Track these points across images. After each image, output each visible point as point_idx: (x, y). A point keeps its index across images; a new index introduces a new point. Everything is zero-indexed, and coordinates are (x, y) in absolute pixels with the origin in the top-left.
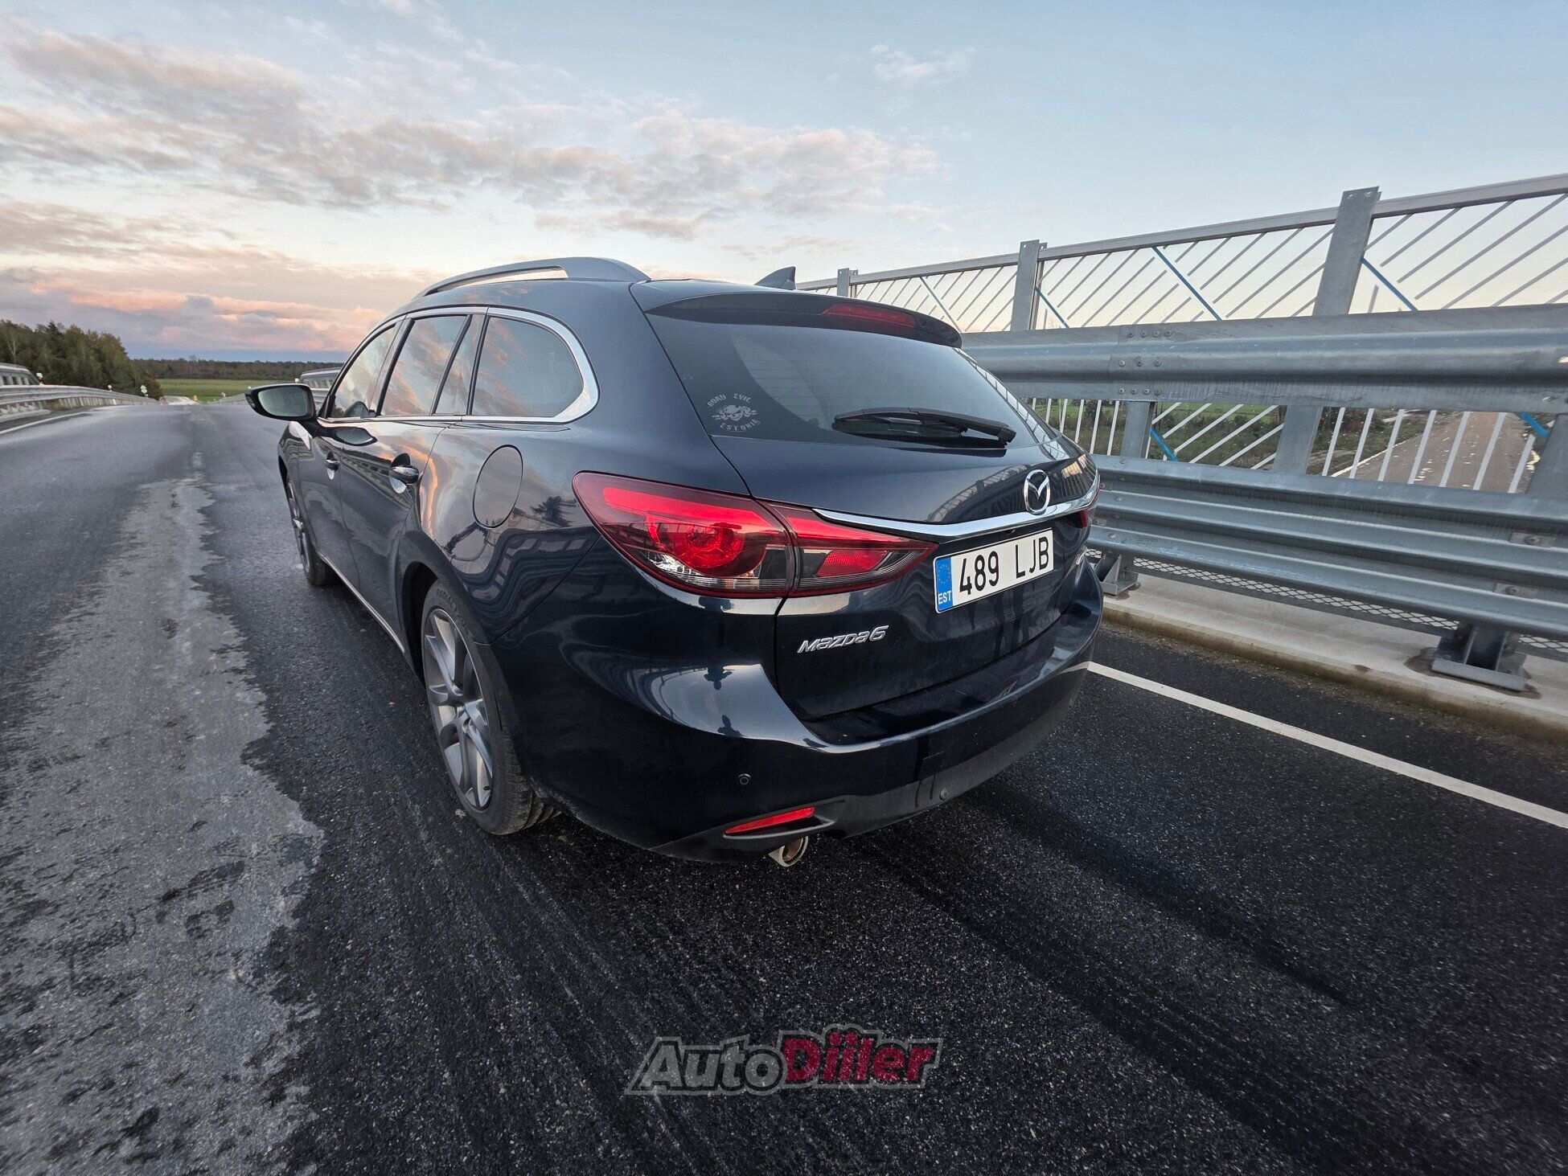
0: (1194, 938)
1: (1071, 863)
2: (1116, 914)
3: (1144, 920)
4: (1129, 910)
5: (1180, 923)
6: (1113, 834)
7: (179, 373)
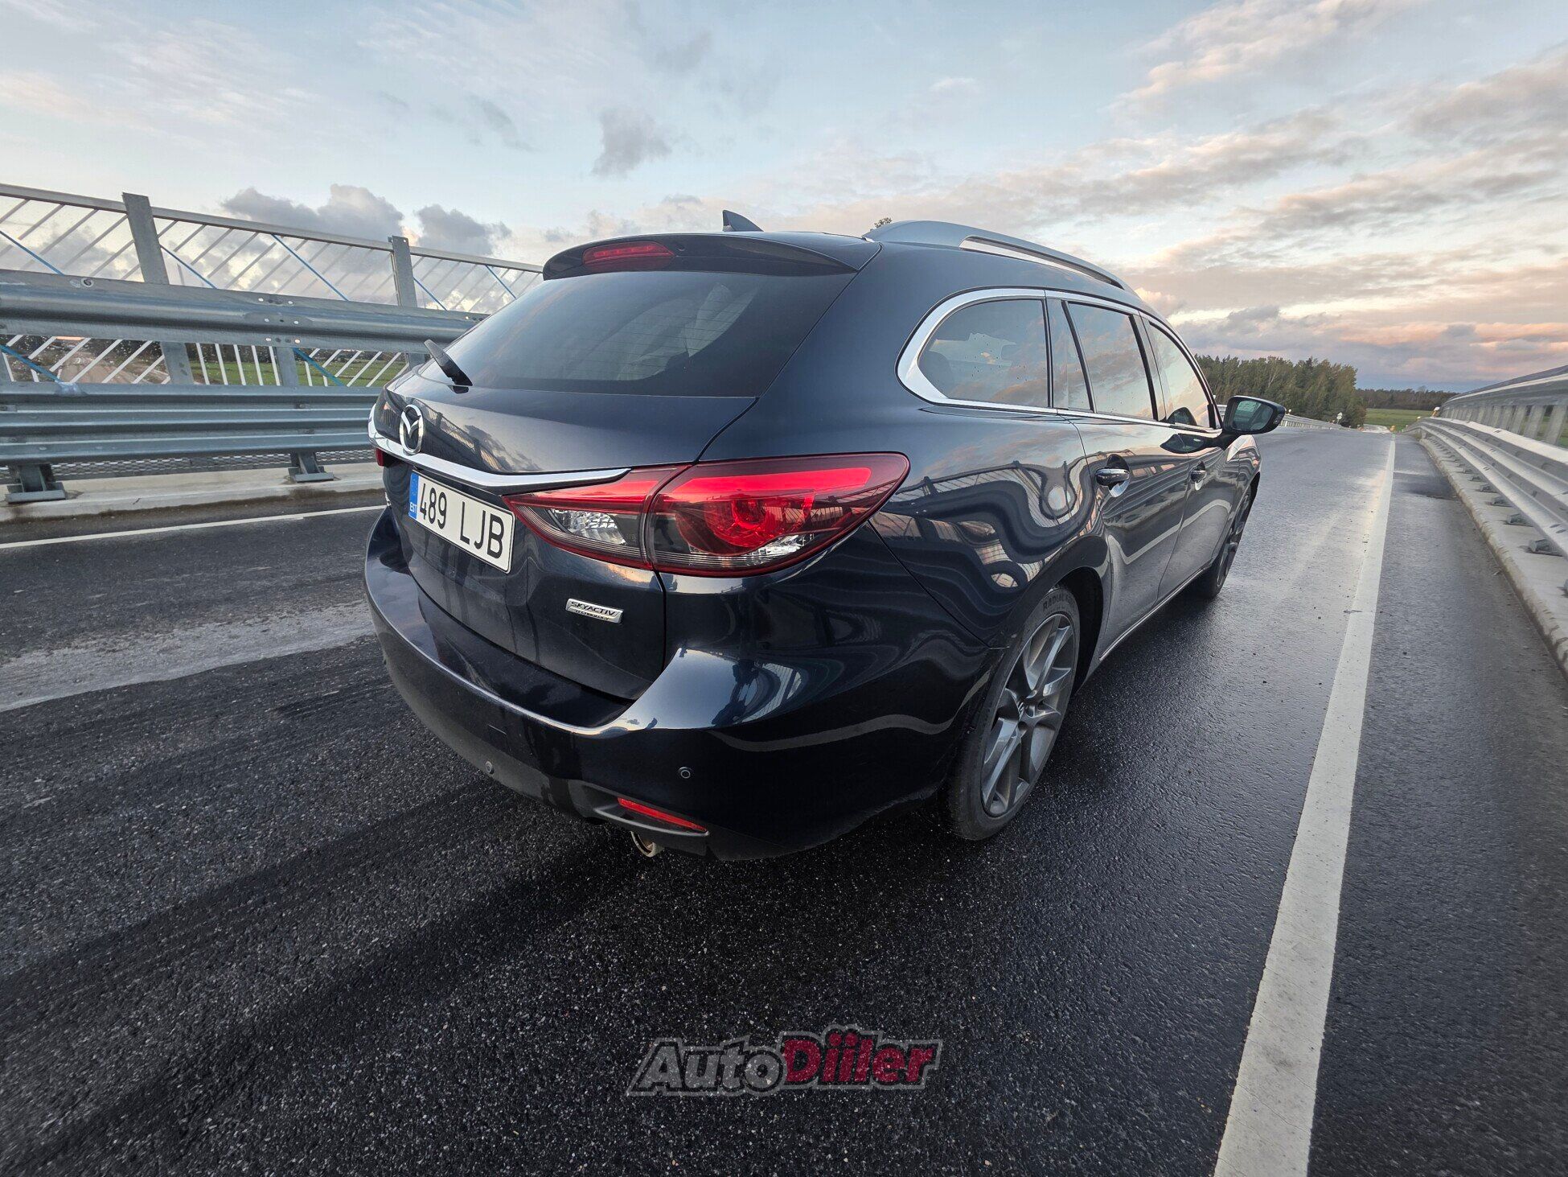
0: (247, 1010)
1: (432, 923)
2: (336, 939)
3: (309, 964)
4: (332, 955)
5: (275, 1007)
6: (456, 1000)
7: (1400, 404)
